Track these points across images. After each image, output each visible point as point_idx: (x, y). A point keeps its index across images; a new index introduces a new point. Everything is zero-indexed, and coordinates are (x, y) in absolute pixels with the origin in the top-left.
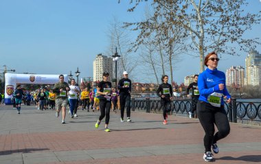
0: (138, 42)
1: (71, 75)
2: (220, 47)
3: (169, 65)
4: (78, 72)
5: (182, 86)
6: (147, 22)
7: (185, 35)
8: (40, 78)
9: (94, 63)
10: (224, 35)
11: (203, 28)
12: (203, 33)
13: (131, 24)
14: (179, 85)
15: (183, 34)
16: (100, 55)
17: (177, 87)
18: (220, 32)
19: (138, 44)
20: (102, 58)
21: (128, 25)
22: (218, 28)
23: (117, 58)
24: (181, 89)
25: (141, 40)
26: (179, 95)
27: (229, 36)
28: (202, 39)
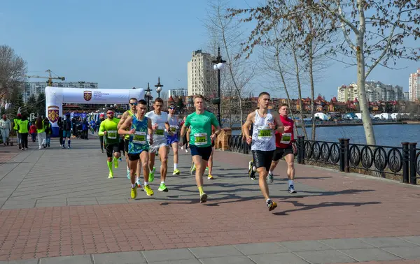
0: (252, 42)
1: (149, 90)
2: (394, 47)
3: (308, 74)
4: (159, 85)
5: (334, 102)
6: (267, 8)
7: (333, 29)
8: (100, 95)
9: (190, 65)
10: (401, 26)
11: (363, 15)
12: (364, 25)
13: (240, 12)
14: (328, 100)
15: (328, 27)
16: (199, 52)
17: (325, 104)
18: (393, 22)
19: (252, 46)
20: (201, 57)
21: (235, 12)
22: (390, 14)
23: (220, 65)
24: (331, 108)
25: (256, 38)
26: (328, 118)
27: (409, 29)
28: (361, 35)
